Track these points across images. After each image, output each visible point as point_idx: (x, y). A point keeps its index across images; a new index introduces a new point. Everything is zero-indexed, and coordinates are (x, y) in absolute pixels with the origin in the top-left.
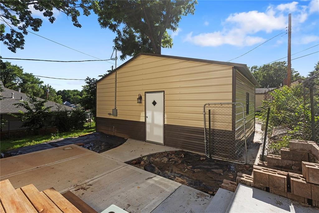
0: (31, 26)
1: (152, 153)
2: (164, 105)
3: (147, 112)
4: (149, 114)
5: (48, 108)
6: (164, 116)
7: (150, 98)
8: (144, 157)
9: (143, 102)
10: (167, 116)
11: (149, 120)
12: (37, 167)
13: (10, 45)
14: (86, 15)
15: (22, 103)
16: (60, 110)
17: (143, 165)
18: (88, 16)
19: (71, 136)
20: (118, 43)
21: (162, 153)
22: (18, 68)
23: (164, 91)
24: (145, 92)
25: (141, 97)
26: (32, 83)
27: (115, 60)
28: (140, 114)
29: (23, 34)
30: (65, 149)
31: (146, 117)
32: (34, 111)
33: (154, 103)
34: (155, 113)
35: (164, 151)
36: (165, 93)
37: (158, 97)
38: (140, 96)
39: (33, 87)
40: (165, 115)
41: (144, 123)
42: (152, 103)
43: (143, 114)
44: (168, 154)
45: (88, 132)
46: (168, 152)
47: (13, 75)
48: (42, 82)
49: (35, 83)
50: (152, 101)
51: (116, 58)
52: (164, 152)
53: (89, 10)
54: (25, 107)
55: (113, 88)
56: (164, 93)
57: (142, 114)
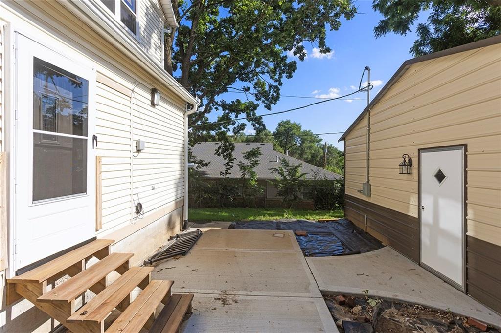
0: (284, 73)
1: (401, 297)
2: (466, 183)
3: (423, 196)
4: (427, 201)
5: (303, 175)
6: (466, 215)
7: (430, 163)
8: (371, 297)
9: (415, 172)
10: (475, 214)
11: (427, 217)
12: (226, 249)
13: (266, 103)
14: (335, 30)
15: (277, 168)
16: (318, 177)
17: (355, 314)
18: (338, 29)
19: (308, 217)
20: (422, 52)
21: (435, 311)
22: (297, 125)
23: (465, 145)
24: (419, 150)
25: (410, 160)
26: (310, 141)
27: (366, 91)
28: (409, 200)
29: (279, 86)
30: (276, 235)
31: (420, 208)
32: (288, 178)
33: (440, 176)
34: (442, 202)
35: (444, 309)
36: (469, 150)
37: (451, 162)
38: (407, 160)
39: (310, 147)
40: (469, 212)
41: (417, 221)
42: (435, 176)
43: (414, 200)
44: (453, 323)
45: (335, 217)
46: (460, 316)
47: (292, 135)
48: (321, 140)
49: (313, 142)
50: (436, 172)
51: (369, 86)
52: (444, 313)
53: (338, 20)
54: (279, 173)
55: (364, 144)
56: (466, 151)
57: (412, 199)
